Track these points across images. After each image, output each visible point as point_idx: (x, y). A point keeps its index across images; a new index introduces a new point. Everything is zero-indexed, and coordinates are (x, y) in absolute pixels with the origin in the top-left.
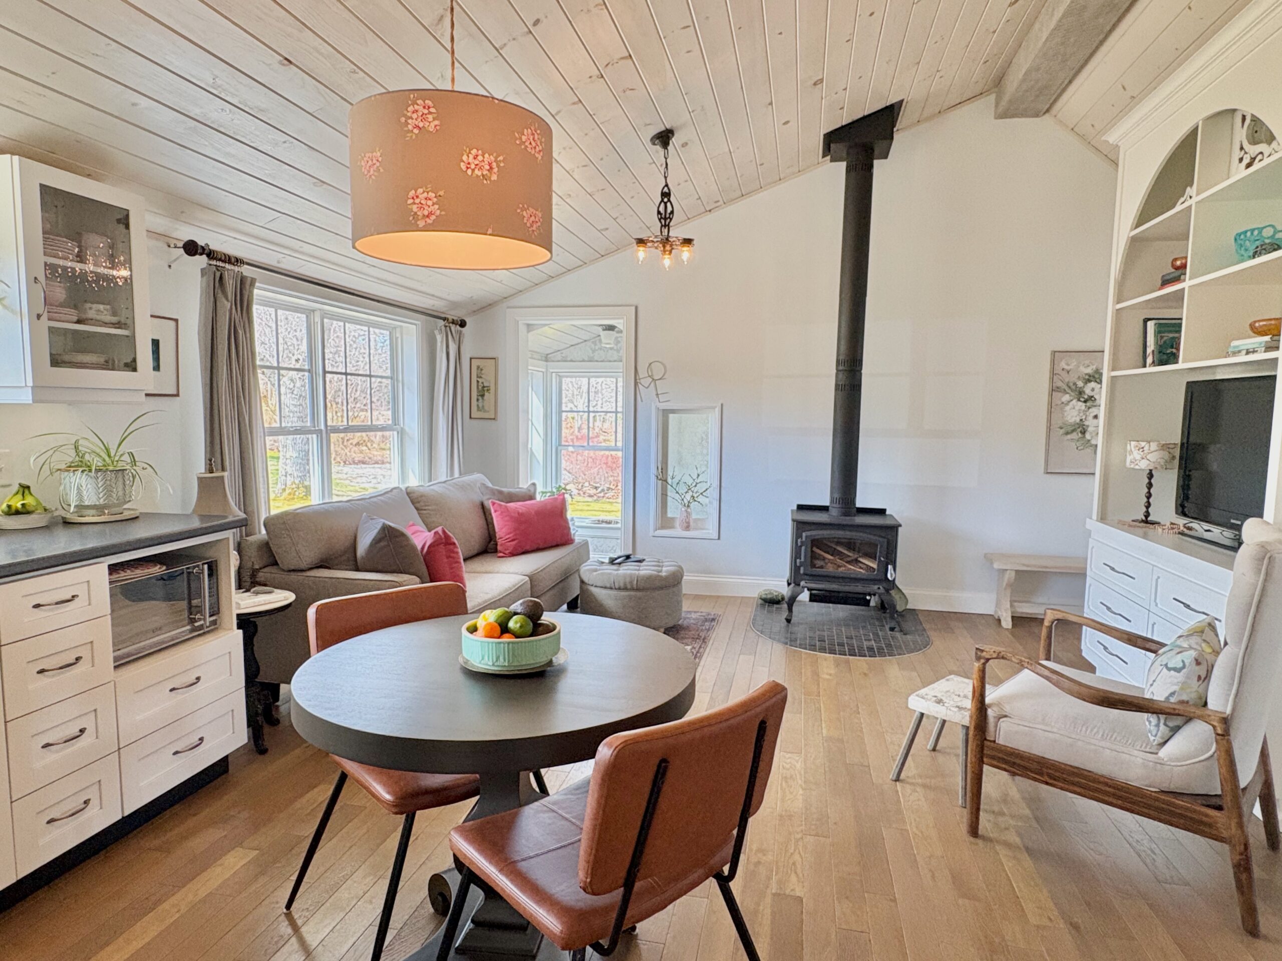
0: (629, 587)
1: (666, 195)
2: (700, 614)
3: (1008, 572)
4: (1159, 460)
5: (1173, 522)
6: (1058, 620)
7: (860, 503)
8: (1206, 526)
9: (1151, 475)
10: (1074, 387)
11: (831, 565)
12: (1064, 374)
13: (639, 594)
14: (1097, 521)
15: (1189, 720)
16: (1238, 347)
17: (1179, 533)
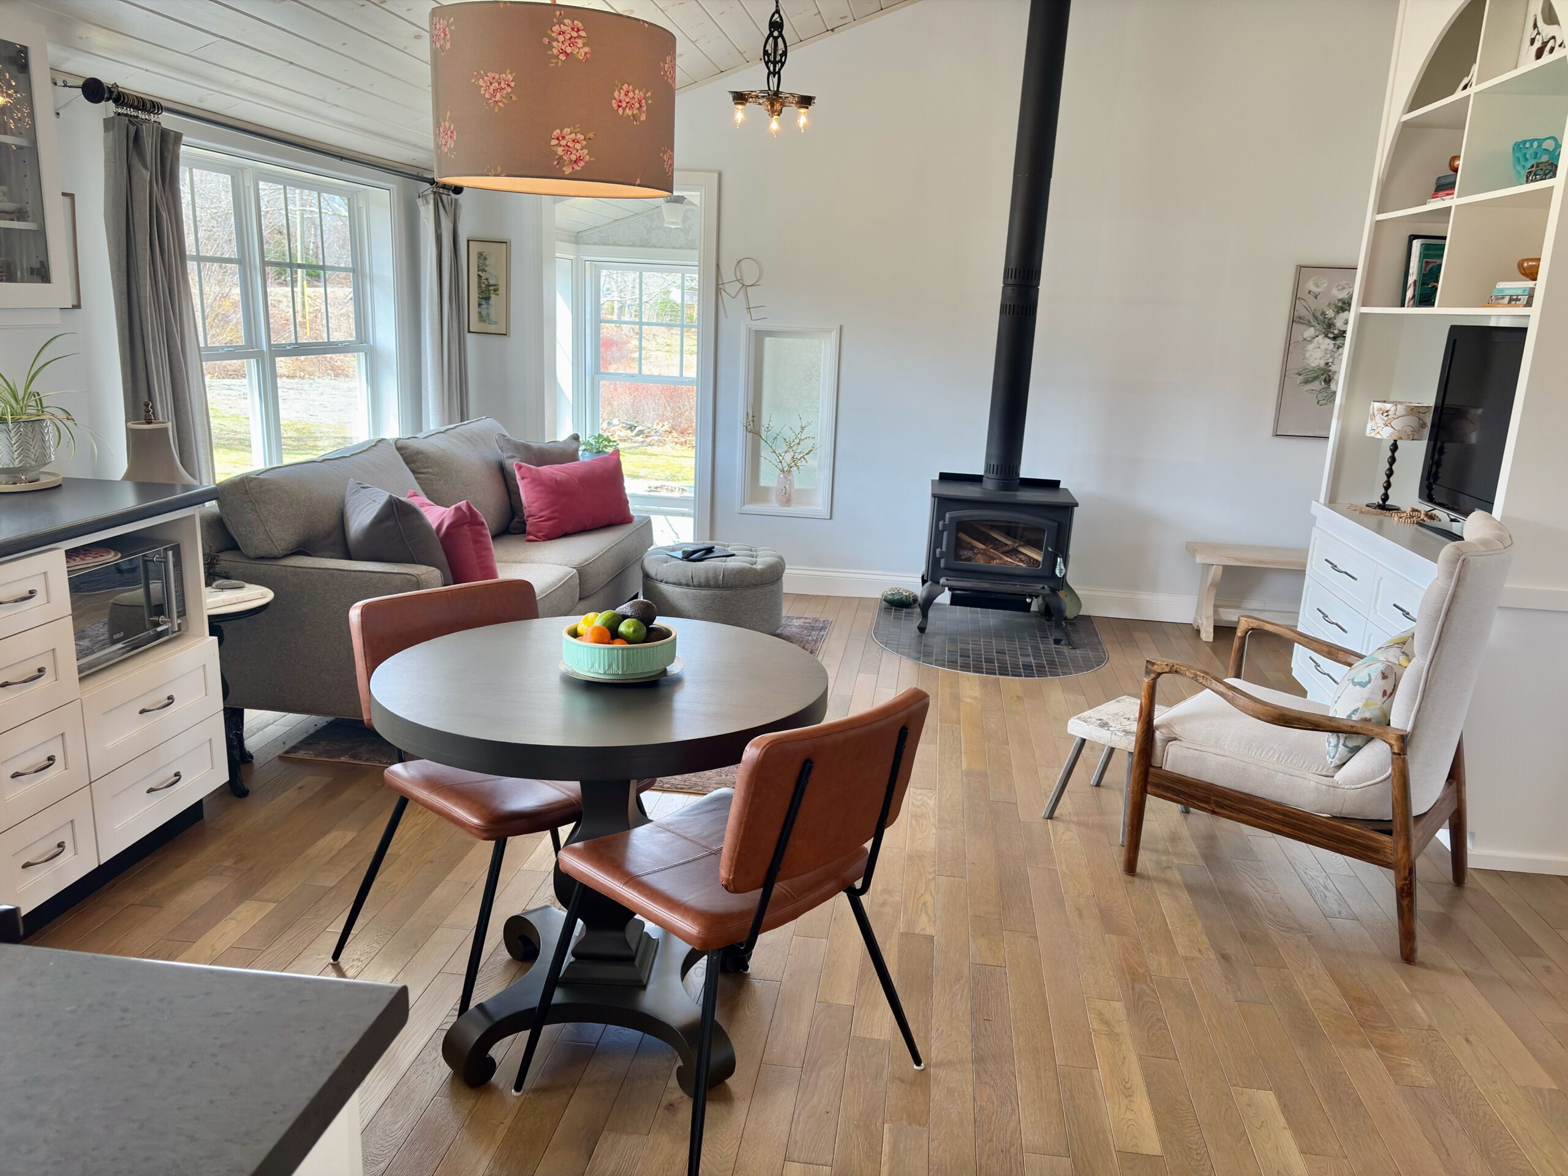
0: (712, 583)
1: (776, 26)
2: (802, 620)
3: (1214, 566)
4: (1404, 429)
5: (1416, 508)
6: (1252, 629)
7: (1025, 472)
8: (1453, 515)
9: (1394, 447)
10: (1321, 317)
11: (981, 555)
12: (1310, 299)
13: (726, 593)
14: (1325, 505)
15: (1370, 739)
16: (1502, 290)
17: (1418, 523)
